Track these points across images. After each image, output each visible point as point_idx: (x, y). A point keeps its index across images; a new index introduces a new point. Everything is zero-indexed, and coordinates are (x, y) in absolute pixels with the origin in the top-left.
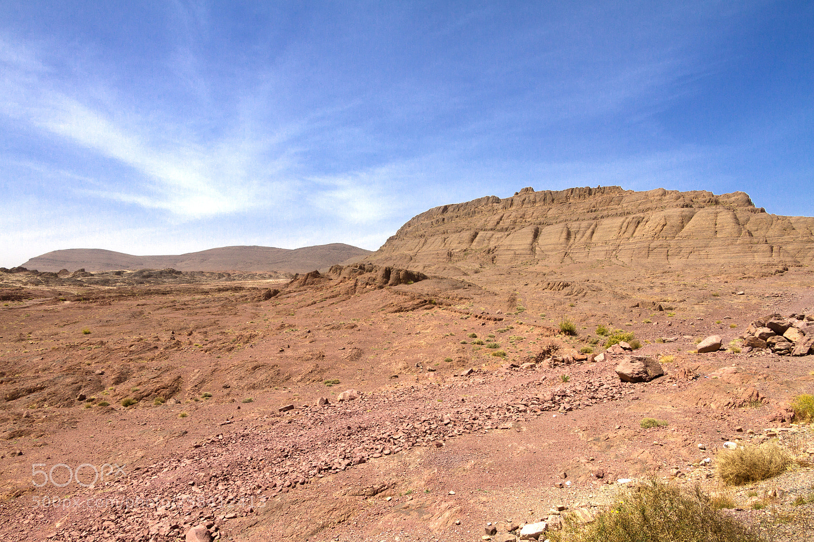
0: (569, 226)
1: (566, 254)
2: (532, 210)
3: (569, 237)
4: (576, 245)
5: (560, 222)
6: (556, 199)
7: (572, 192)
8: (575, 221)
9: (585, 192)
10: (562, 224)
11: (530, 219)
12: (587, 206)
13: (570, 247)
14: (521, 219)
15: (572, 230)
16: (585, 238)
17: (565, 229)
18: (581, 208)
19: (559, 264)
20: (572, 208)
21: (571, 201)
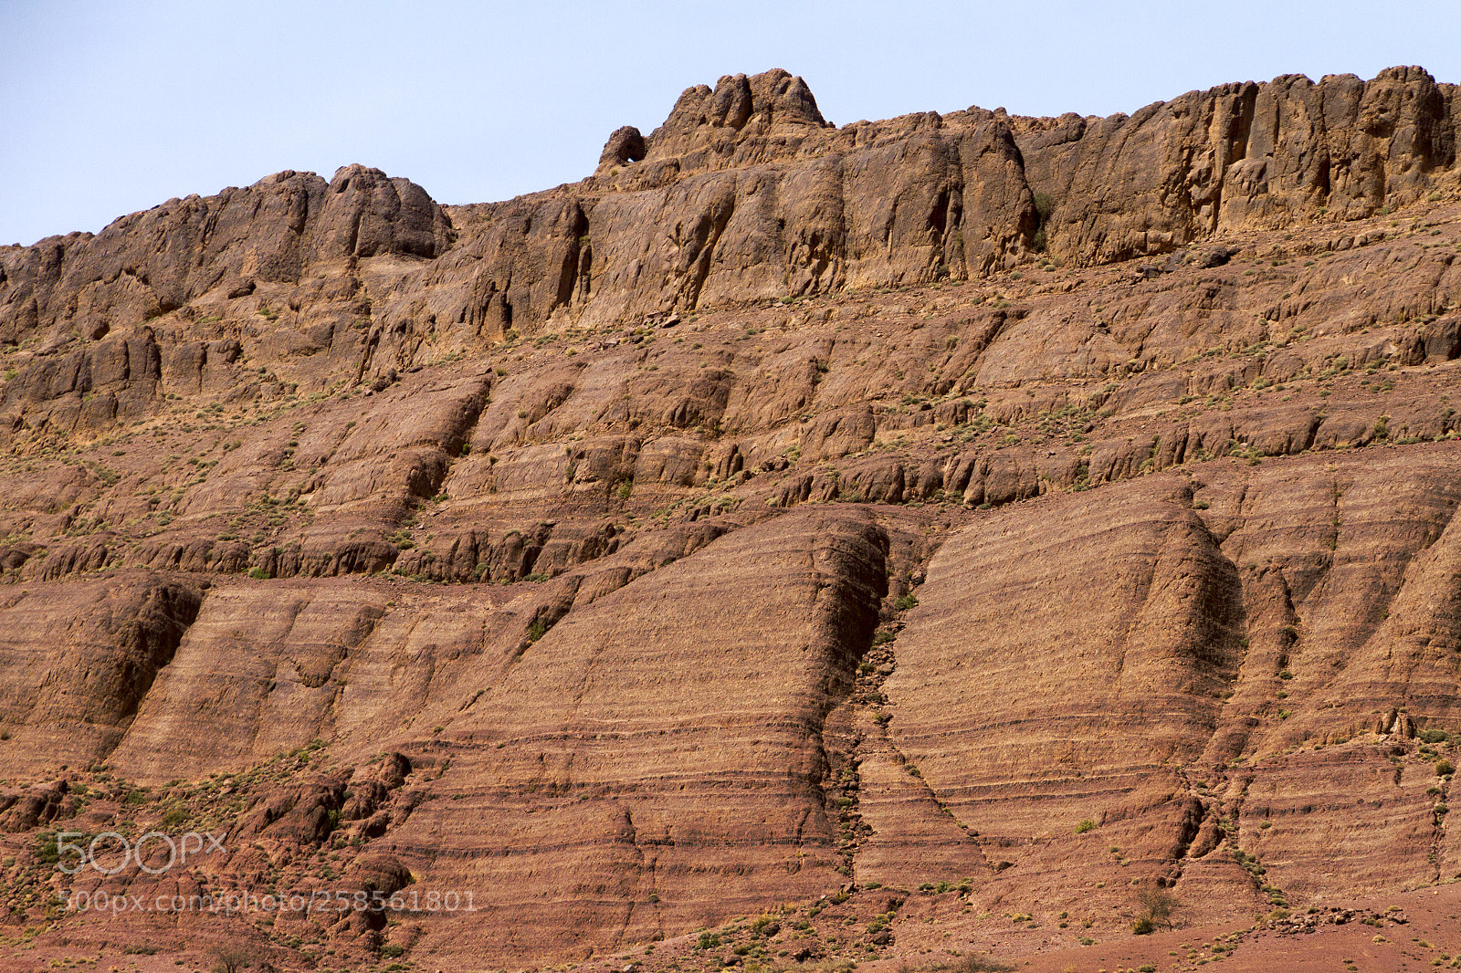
3: (1215, 637)
4: (1306, 717)
5: (1120, 468)
8: (1286, 450)
10: (1157, 484)
11: (784, 440)
13: (1238, 746)
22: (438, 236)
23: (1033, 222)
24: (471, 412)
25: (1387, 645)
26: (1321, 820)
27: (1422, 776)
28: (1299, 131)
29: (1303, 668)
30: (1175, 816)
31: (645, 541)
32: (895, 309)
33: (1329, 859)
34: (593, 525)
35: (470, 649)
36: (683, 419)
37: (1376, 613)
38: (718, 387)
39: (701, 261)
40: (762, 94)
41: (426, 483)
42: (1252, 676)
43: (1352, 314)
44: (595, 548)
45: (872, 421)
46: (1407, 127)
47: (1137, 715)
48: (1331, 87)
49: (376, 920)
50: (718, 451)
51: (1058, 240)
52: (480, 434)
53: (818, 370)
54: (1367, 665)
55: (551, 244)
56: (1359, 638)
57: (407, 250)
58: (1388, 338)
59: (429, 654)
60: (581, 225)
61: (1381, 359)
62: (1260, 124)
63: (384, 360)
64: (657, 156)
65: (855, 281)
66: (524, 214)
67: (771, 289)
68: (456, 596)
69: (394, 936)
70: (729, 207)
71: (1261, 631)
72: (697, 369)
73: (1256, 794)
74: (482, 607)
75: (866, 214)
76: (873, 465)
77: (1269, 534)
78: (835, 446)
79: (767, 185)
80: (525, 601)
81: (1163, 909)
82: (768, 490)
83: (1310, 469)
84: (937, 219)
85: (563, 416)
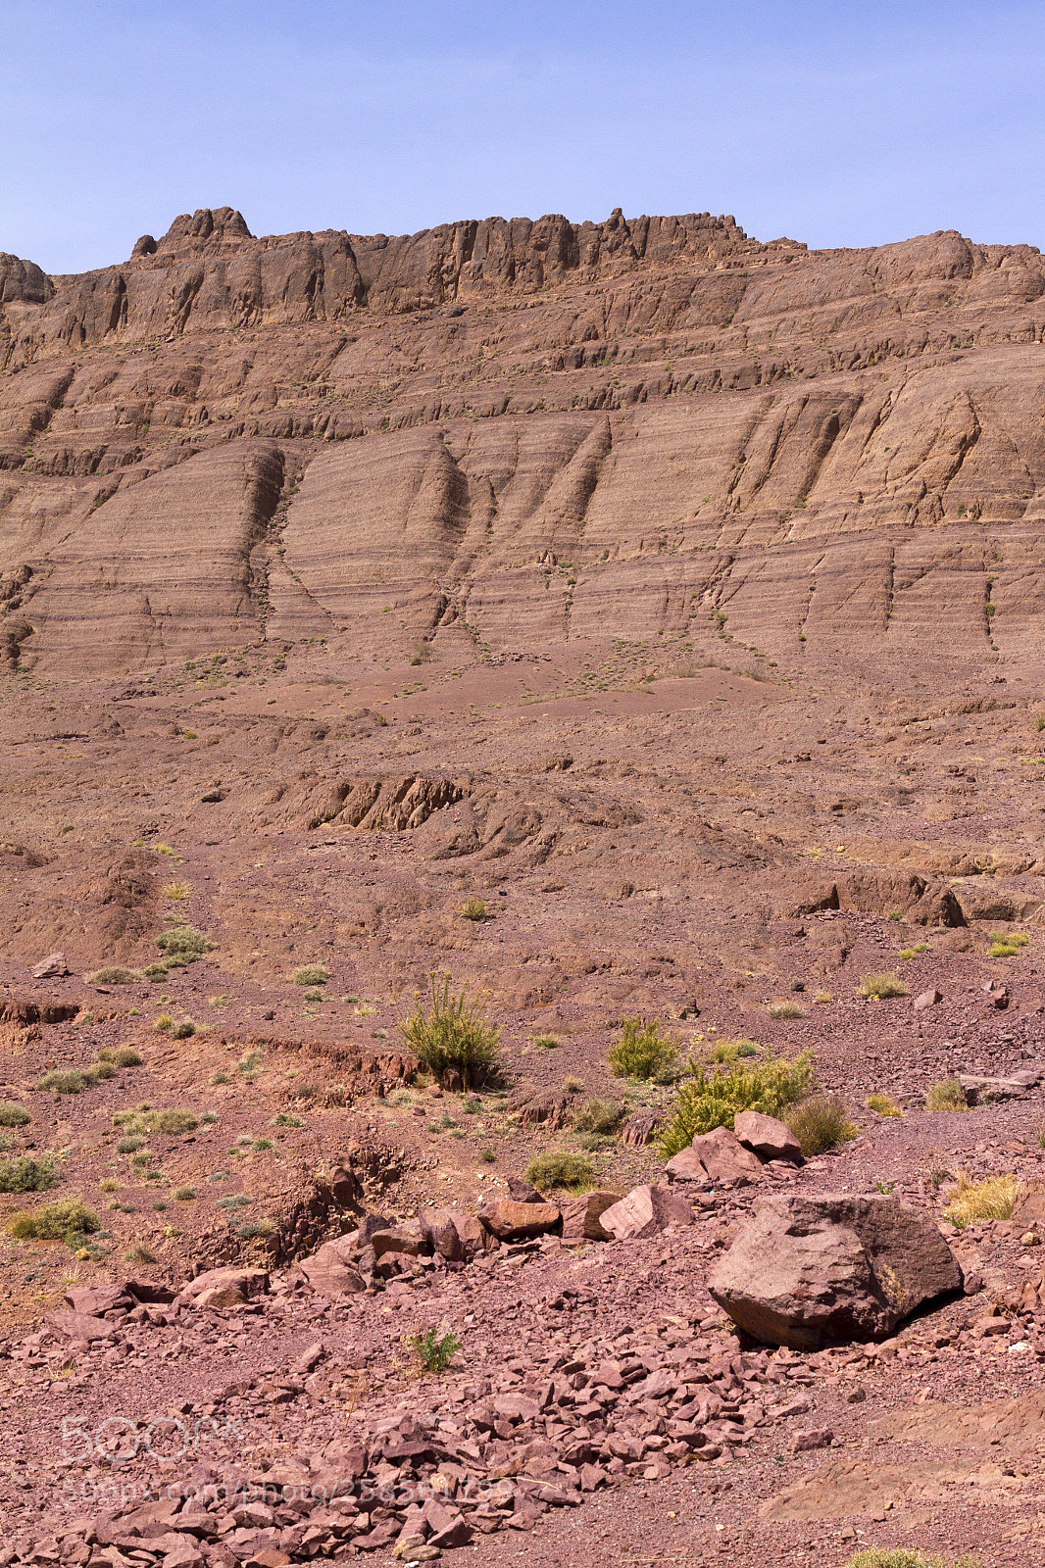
0: (457, 445)
1: (440, 612)
2: (241, 350)
3: (455, 511)
4: (501, 553)
5: (406, 422)
6: (376, 285)
7: (467, 246)
8: (492, 414)
9: (540, 247)
10: (416, 437)
11: (230, 404)
12: (556, 329)
13: (466, 568)
14: (179, 402)
15: (477, 469)
16: (551, 518)
17: (435, 460)
18: (518, 337)
19: (406, 665)
20: (473, 340)
21: (466, 295)
22: (46, 291)
23: (361, 291)
24: (64, 386)
25: (542, 517)
26: (507, 607)
27: (559, 586)
28: (499, 246)
29: (500, 528)
30: (433, 604)
31: (157, 455)
32: (289, 335)
33: (513, 628)
34: (129, 447)
35: (63, 511)
36: (176, 391)
37: (537, 500)
38: (195, 375)
39: (186, 308)
40: (218, 219)
41: (40, 423)
42: (474, 532)
43: (526, 343)
44: (129, 459)
45: (275, 395)
46: (555, 246)
47: (414, 551)
48: (516, 224)
49: (15, 653)
50: (195, 409)
51: (374, 301)
52: (68, 397)
53: (248, 367)
54: (533, 527)
55: (106, 297)
56: (529, 513)
57: (30, 299)
58: (545, 356)
59: (42, 513)
60: (122, 287)
61: (542, 368)
62: (479, 243)
63: (18, 356)
64: (163, 251)
65: (267, 320)
66: (92, 280)
67: (223, 323)
68: (55, 483)
69: (25, 661)
70: (200, 279)
71: (478, 508)
72: (183, 365)
73: (475, 593)
74: (71, 489)
75: (273, 285)
76: (277, 418)
77: (484, 457)
78: (256, 407)
79: (221, 268)
80: (93, 486)
81: (426, 652)
82: (223, 430)
83: (504, 424)
84: (310, 289)
85: (113, 388)
